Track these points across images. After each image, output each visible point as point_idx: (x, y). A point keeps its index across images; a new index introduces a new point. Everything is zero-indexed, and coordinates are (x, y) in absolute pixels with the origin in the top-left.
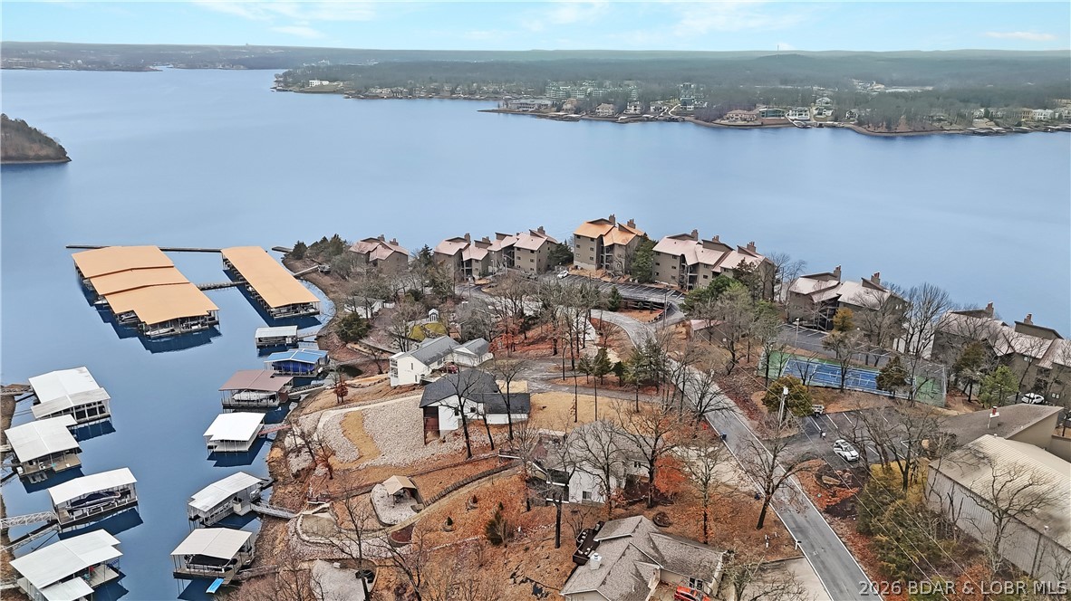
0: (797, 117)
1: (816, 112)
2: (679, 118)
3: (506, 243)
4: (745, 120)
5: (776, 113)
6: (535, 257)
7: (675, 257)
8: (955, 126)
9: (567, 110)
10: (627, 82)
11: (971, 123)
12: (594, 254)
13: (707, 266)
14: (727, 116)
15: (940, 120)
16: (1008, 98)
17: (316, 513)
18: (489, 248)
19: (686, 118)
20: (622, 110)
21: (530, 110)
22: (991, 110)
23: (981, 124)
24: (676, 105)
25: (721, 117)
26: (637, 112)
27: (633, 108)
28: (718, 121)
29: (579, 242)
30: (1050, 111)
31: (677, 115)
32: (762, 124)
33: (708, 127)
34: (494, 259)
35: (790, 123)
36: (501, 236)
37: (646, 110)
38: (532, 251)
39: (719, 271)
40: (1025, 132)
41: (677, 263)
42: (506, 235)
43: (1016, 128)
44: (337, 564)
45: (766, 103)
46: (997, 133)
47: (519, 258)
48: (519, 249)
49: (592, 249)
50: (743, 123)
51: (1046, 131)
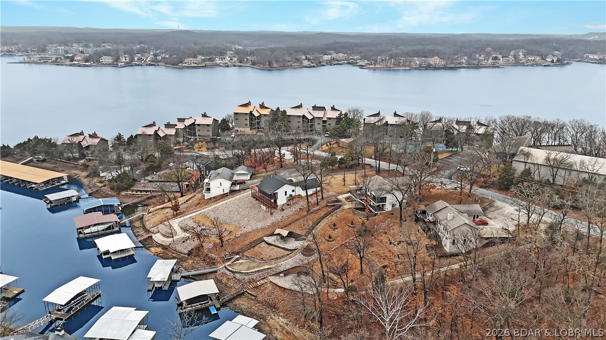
0: (221, 62)
1: (229, 59)
2: (154, 63)
3: (188, 123)
4: (196, 63)
5: (210, 60)
6: (210, 128)
7: (299, 116)
8: (296, 64)
9: (78, 61)
10: (103, 44)
11: (301, 63)
12: (248, 122)
13: (319, 118)
14: (185, 61)
15: (289, 61)
16: (312, 50)
17: (234, 262)
18: (176, 127)
19: (159, 64)
20: (117, 59)
21: (49, 61)
22: (308, 56)
23: (306, 63)
24: (150, 57)
25: (181, 62)
26: (128, 61)
27: (124, 58)
28: (181, 64)
29: (237, 116)
30: (330, 56)
31: (152, 62)
32: (206, 66)
33: (174, 68)
34: (181, 133)
35: (219, 65)
36: (181, 120)
37: (132, 60)
38: (208, 125)
39: (326, 120)
40: (324, 66)
41: (301, 120)
42: (185, 119)
43: (320, 64)
44: (282, 275)
45: (203, 55)
46: (314, 67)
47: (199, 130)
48: (199, 125)
49: (246, 120)
50: (196, 65)
51: (331, 65)
